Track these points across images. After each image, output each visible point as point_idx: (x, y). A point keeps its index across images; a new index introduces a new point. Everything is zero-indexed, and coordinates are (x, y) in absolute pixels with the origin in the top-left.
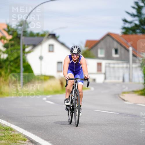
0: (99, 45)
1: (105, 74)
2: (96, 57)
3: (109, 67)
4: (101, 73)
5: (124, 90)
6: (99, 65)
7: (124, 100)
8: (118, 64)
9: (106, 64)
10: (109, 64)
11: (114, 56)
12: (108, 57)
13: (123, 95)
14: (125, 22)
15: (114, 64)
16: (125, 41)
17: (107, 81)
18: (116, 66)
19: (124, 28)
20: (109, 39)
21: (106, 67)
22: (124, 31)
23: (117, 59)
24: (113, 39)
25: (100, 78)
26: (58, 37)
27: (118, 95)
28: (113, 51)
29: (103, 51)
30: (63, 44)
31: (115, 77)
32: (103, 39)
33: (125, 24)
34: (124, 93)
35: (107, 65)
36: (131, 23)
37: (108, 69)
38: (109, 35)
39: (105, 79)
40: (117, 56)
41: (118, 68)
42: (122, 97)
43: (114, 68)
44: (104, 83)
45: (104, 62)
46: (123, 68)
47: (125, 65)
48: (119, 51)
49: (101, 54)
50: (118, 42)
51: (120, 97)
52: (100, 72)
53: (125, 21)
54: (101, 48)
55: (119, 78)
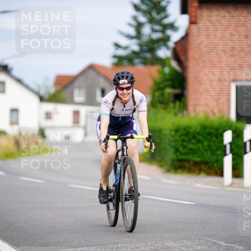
0: (77, 83)
1: (85, 128)
2: (71, 101)
4: (79, 126)
6: (76, 114)
9: (87, 112)
10: (92, 112)
12: (91, 101)
14: (117, 47)
19: (115, 57)
20: (91, 74)
21: (87, 117)
22: (115, 60)
28: (99, 93)
30: (19, 81)
32: (83, 73)
33: (117, 49)
35: (89, 114)
36: (126, 48)
37: (89, 120)
38: (91, 67)
39: (86, 135)
45: (84, 110)
49: (79, 96)
52: (77, 125)
54: (80, 88)
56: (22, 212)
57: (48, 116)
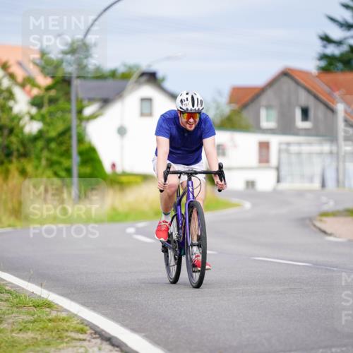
0: (264, 100)
1: (278, 169)
2: (255, 127)
3: (288, 151)
4: (270, 168)
5: (326, 208)
6: (264, 146)
7: (325, 232)
8: (310, 144)
9: (280, 144)
10: (288, 144)
11: (300, 124)
12: (286, 127)
13: (321, 221)
14: (325, 42)
15: (299, 144)
16: (327, 89)
17: (284, 186)
18: (305, 149)
19: (324, 57)
20: (287, 84)
21: (280, 151)
22: (323, 63)
23: (307, 132)
24: (297, 83)
25: (266, 180)
26: (163, 79)
27: (311, 219)
28: (298, 113)
29: (274, 114)
30: (174, 97)
31: (302, 176)
32: (272, 83)
33: (325, 47)
34: (325, 214)
35: (284, 147)
36: (339, 43)
37: (284, 156)
38: (286, 74)
39: (279, 181)
40: (307, 125)
41: (310, 154)
42: (319, 224)
43: (299, 154)
44: (275, 191)
45: (275, 141)
46: (321, 154)
47: (326, 148)
48: (311, 114)
49: (268, 120)
50: (309, 91)
51: (315, 226)
52: (266, 164)
53: (327, 39)
54: (268, 107)
55: (311, 180)
56: (182, 300)
57: (220, 151)
